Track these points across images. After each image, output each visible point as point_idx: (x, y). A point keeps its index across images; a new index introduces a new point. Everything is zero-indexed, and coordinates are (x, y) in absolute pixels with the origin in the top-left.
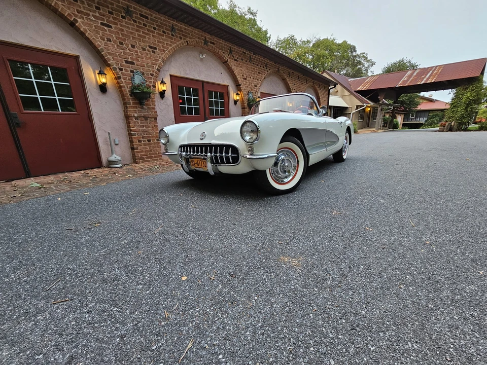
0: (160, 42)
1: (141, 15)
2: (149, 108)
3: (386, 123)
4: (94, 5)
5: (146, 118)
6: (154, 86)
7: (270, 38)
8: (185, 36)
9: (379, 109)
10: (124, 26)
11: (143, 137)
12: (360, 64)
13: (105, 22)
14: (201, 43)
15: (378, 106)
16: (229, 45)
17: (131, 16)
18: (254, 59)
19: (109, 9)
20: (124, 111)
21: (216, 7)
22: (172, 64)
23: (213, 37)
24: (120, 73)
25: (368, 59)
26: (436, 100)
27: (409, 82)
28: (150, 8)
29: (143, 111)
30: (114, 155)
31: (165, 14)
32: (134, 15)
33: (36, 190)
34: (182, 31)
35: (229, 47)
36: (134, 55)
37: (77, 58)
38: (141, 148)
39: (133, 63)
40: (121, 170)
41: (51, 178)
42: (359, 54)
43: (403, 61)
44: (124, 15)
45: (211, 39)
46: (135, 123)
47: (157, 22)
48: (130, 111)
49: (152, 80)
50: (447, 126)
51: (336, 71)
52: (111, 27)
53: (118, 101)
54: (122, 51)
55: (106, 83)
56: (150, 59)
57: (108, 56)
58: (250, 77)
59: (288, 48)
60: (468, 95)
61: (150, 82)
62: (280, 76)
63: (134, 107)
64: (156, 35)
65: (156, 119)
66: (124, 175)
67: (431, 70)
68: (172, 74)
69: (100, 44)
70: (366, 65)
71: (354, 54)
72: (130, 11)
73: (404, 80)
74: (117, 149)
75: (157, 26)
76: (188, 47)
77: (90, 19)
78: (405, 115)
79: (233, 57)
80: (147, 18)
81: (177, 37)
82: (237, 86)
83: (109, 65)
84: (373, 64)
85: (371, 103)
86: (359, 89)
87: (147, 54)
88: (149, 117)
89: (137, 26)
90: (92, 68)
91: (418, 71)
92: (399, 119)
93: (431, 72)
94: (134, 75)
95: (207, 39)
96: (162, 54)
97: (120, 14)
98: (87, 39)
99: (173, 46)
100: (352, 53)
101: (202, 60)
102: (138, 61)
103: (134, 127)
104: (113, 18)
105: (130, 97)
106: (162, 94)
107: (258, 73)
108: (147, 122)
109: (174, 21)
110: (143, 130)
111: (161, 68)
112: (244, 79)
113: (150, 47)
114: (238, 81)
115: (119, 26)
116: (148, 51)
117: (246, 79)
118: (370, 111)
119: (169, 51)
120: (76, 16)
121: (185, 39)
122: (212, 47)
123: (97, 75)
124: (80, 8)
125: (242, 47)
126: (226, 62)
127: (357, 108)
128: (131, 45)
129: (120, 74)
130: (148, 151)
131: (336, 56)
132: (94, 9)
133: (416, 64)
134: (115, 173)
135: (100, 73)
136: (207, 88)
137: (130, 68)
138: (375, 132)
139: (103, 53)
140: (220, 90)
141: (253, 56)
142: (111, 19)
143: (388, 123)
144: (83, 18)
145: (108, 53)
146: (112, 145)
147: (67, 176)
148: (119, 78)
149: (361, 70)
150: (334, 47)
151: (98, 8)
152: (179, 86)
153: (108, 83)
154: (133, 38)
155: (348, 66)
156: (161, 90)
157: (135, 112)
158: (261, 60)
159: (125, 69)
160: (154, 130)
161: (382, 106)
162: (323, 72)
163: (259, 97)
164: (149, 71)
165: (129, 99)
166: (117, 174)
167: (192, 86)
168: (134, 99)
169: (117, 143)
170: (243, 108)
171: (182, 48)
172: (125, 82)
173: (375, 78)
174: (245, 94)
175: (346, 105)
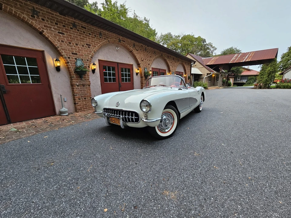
0: (93, 42)
1: (82, 27)
2: (85, 80)
3: (224, 83)
4: (54, 22)
5: (83, 85)
6: (89, 67)
7: (157, 34)
8: (107, 38)
9: (220, 75)
10: (71, 33)
11: (81, 97)
12: (208, 49)
13: (61, 31)
14: (117, 41)
15: (219, 73)
16: (133, 42)
17: (76, 27)
19: (63, 24)
20: (70, 81)
21: (125, 17)
22: (100, 53)
23: (124, 38)
24: (68, 60)
25: (213, 46)
26: (252, 70)
27: (236, 61)
28: (87, 23)
29: (82, 81)
30: (64, 108)
31: (96, 26)
32: (78, 27)
33: (14, 133)
34: (106, 35)
36: (77, 50)
37: (43, 52)
38: (80, 103)
40: (67, 117)
41: (24, 124)
42: (208, 43)
43: (232, 48)
44: (72, 27)
45: (123, 39)
46: (77, 88)
47: (91, 30)
48: (74, 81)
49: (88, 63)
50: (258, 86)
51: (195, 53)
52: (64, 34)
53: (67, 76)
54: (70, 47)
55: (60, 66)
56: (87, 51)
57: (62, 51)
58: (146, 60)
59: (167, 40)
60: (269, 68)
61: (87, 64)
62: (163, 58)
63: (76, 79)
64: (90, 37)
65: (89, 86)
66: (69, 121)
67: (248, 54)
68: (100, 59)
69: (57, 44)
70: (212, 49)
71: (205, 43)
72: (76, 25)
73: (233, 59)
74: (65, 104)
75: (91, 32)
76: (109, 43)
77: (52, 30)
78: (234, 78)
79: (136, 48)
80: (85, 28)
81: (103, 38)
82: (138, 64)
83: (62, 56)
84: (216, 49)
85: (215, 72)
86: (208, 64)
87: (85, 48)
88: (85, 85)
89: (79, 33)
90: (52, 57)
91: (241, 54)
92: (231, 81)
93: (248, 55)
94: (77, 61)
95: (121, 39)
96: (94, 48)
97: (70, 27)
98: (49, 41)
99: (101, 43)
100: (204, 43)
102: (79, 52)
103: (76, 91)
104: (65, 29)
105: (74, 73)
106: (94, 71)
107: (150, 57)
108: (84, 88)
109: (101, 30)
110: (82, 93)
111: (93, 56)
112: (142, 60)
113: (87, 44)
114: (138, 62)
115: (69, 33)
116: (86, 47)
117: (143, 61)
118: (215, 76)
119: (98, 46)
120: (43, 28)
121: (108, 39)
122: (123, 43)
123: (55, 62)
124: (46, 24)
125: (141, 43)
126: (132, 51)
127: (207, 75)
128: (76, 44)
129: (69, 61)
130: (84, 105)
131: (195, 44)
132: (54, 24)
133: (240, 50)
134: (64, 120)
135: (56, 60)
136: (120, 66)
137: (74, 57)
138: (218, 88)
139: (58, 49)
140: (128, 67)
141: (147, 48)
142: (64, 30)
143: (225, 83)
144: (47, 29)
145: (62, 49)
146: (62, 101)
147: (34, 122)
148: (68, 63)
149: (209, 53)
150: (193, 39)
151: (56, 24)
152: (103, 66)
153: (61, 66)
154: (77, 40)
155: (202, 50)
156: (93, 69)
157: (77, 82)
158: (152, 49)
159: (71, 58)
160: (89, 92)
161: (222, 74)
162: (187, 55)
163: (151, 71)
164: (86, 58)
165: (73, 75)
166: (65, 121)
167: (111, 66)
168: (76, 75)
169: (65, 100)
170: (142, 77)
171: (105, 44)
172: (71, 65)
173: (217, 58)
174: (142, 69)
175: (201, 73)
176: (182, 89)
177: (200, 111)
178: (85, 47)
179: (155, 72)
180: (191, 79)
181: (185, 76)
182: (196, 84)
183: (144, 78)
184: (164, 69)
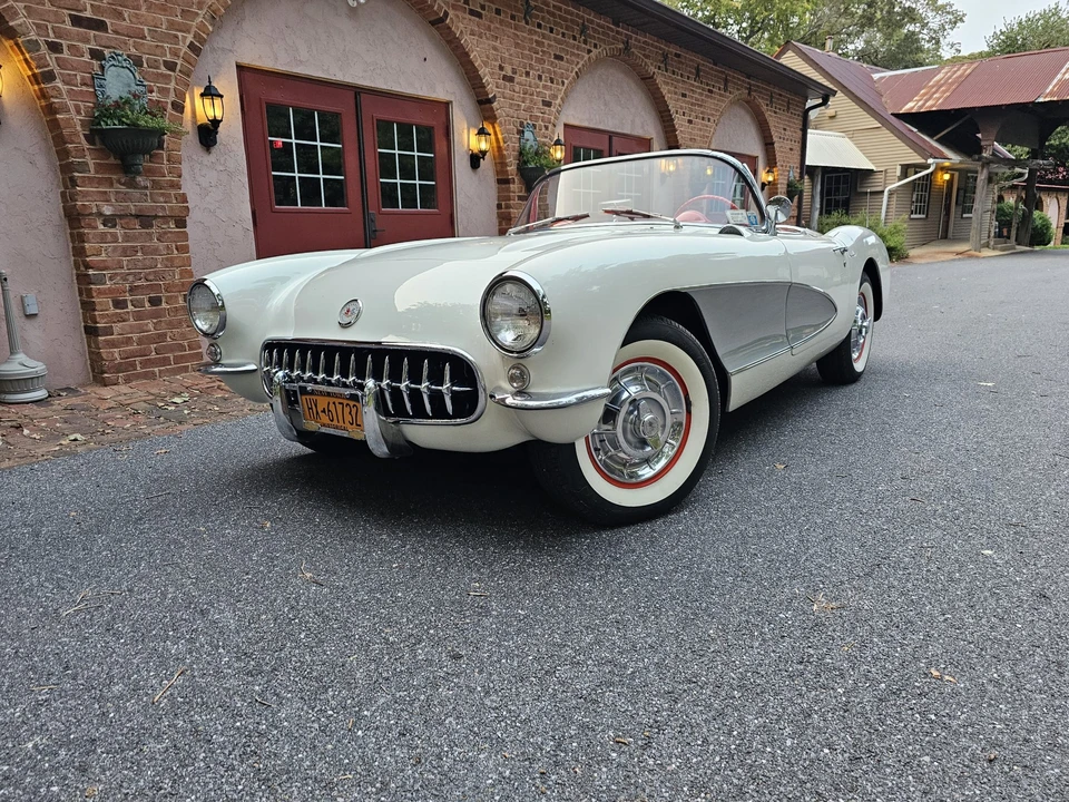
2: (156, 185)
3: (1009, 224)
5: (145, 220)
6: (179, 107)
9: (982, 177)
11: (132, 290)
12: (913, 20)
15: (977, 166)
18: (542, 10)
20: (63, 195)
22: (246, 26)
29: (135, 193)
30: (21, 357)
38: (123, 329)
40: (42, 411)
43: (1056, 12)
46: (103, 238)
48: (85, 194)
49: (172, 85)
51: (829, 44)
53: (41, 161)
56: (163, 8)
57: (12, 2)
58: (528, 74)
61: (165, 91)
62: (632, 66)
63: (100, 182)
65: (181, 223)
66: (56, 435)
68: (246, 61)
70: (935, 21)
73: (1062, 81)
74: (31, 333)
82: (480, 103)
83: (11, 33)
84: (958, 19)
85: (954, 158)
86: (911, 106)
88: (156, 217)
92: (1053, 212)
94: (102, 67)
101: (353, 11)
102: (120, 16)
103: (100, 251)
105: (86, 145)
106: (208, 134)
107: (557, 57)
108: (150, 234)
110: (133, 264)
111: (203, 41)
112: (505, 78)
114: (483, 86)
117: (511, 79)
118: (950, 182)
126: (442, 20)
127: (905, 174)
129: (53, 65)
130: (151, 340)
134: (19, 427)
136: (373, 112)
137: (88, 41)
138: (971, 257)
140: (417, 118)
141: (536, 1)
143: (1014, 225)
146: (13, 321)
148: (50, 77)
149: (917, 41)
152: (269, 105)
153: (4, 95)
155: (871, 26)
156: (202, 120)
157: (105, 197)
158: (567, 12)
159: (69, 47)
160: (177, 262)
161: (993, 167)
162: (782, 52)
163: (558, 143)
164: (158, 51)
165: (81, 152)
166: (26, 432)
167: (319, 104)
168: (100, 153)
169: (32, 310)
170: (503, 181)
172: (69, 92)
173: (966, 69)
174: (508, 132)
175: (866, 164)
176: (742, 229)
177: (854, 377)
179: (587, 150)
180: (806, 196)
181: (771, 179)
183: (516, 187)
184: (638, 132)
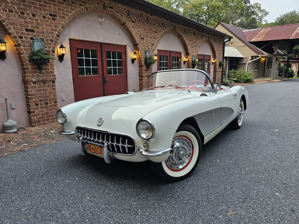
0: (61, 10)
2: (47, 72)
3: (282, 72)
5: (44, 82)
6: (53, 51)
8: (85, 3)
9: (274, 59)
11: (40, 101)
12: (254, 14)
14: (100, 7)
15: (273, 56)
16: (127, 8)
18: (151, 20)
20: (22, 76)
22: (72, 28)
23: (112, 2)
24: (20, 40)
25: (262, 9)
29: (42, 75)
30: (10, 120)
35: (127, 10)
36: (35, 24)
38: (37, 112)
39: (33, 31)
40: (15, 135)
42: (253, 4)
43: (294, 12)
45: (110, 4)
46: (33, 87)
48: (28, 76)
49: (52, 46)
51: (231, 22)
53: (17, 67)
54: (23, 20)
55: (6, 51)
56: (50, 25)
57: (9, 26)
58: (147, 37)
61: (49, 47)
62: (177, 33)
63: (32, 72)
64: (56, 3)
65: (54, 82)
66: (19, 144)
68: (72, 38)
69: (2, 15)
70: (260, 14)
71: (248, 5)
73: (297, 33)
74: (13, 113)
76: (87, 12)
79: (131, 19)
81: (77, 4)
82: (134, 45)
83: (9, 34)
84: (267, 14)
85: (266, 54)
86: (254, 40)
88: (47, 81)
94: (33, 42)
95: (106, 4)
96: (62, 21)
99: (73, 12)
100: (246, 3)
101: (100, 23)
102: (38, 28)
103: (32, 91)
105: (29, 63)
106: (61, 58)
107: (155, 32)
108: (45, 86)
110: (41, 94)
111: (60, 34)
112: (141, 38)
113: (51, 15)
114: (135, 41)
116: (49, 18)
117: (143, 39)
118: (265, 61)
119: (69, 18)
121: (85, 5)
125: (140, 10)
126: (124, 24)
127: (252, 59)
128: (32, 14)
129: (20, 42)
130: (45, 114)
131: (230, 6)
134: (9, 141)
136: (105, 49)
137: (30, 35)
138: (271, 82)
139: (4, 23)
140: (118, 50)
141: (150, 17)
145: (9, 23)
146: (8, 109)
148: (19, 45)
149: (255, 20)
152: (77, 49)
153: (7, 51)
154: (35, 8)
155: (242, 16)
156: (59, 54)
157: (33, 76)
158: (158, 20)
159: (25, 37)
160: (52, 93)
161: (277, 56)
162: (217, 25)
163: (155, 55)
164: (48, 37)
165: (27, 65)
166: (11, 143)
167: (91, 48)
168: (32, 65)
169: (13, 107)
170: (141, 66)
171: (81, 14)
172: (24, 49)
173: (269, 29)
174: (142, 53)
175: (241, 56)
177: (238, 127)
178: (47, 19)
179: (164, 56)
180: (224, 66)
181: (214, 61)
182: (233, 74)
183: (144, 68)
184: (178, 51)
